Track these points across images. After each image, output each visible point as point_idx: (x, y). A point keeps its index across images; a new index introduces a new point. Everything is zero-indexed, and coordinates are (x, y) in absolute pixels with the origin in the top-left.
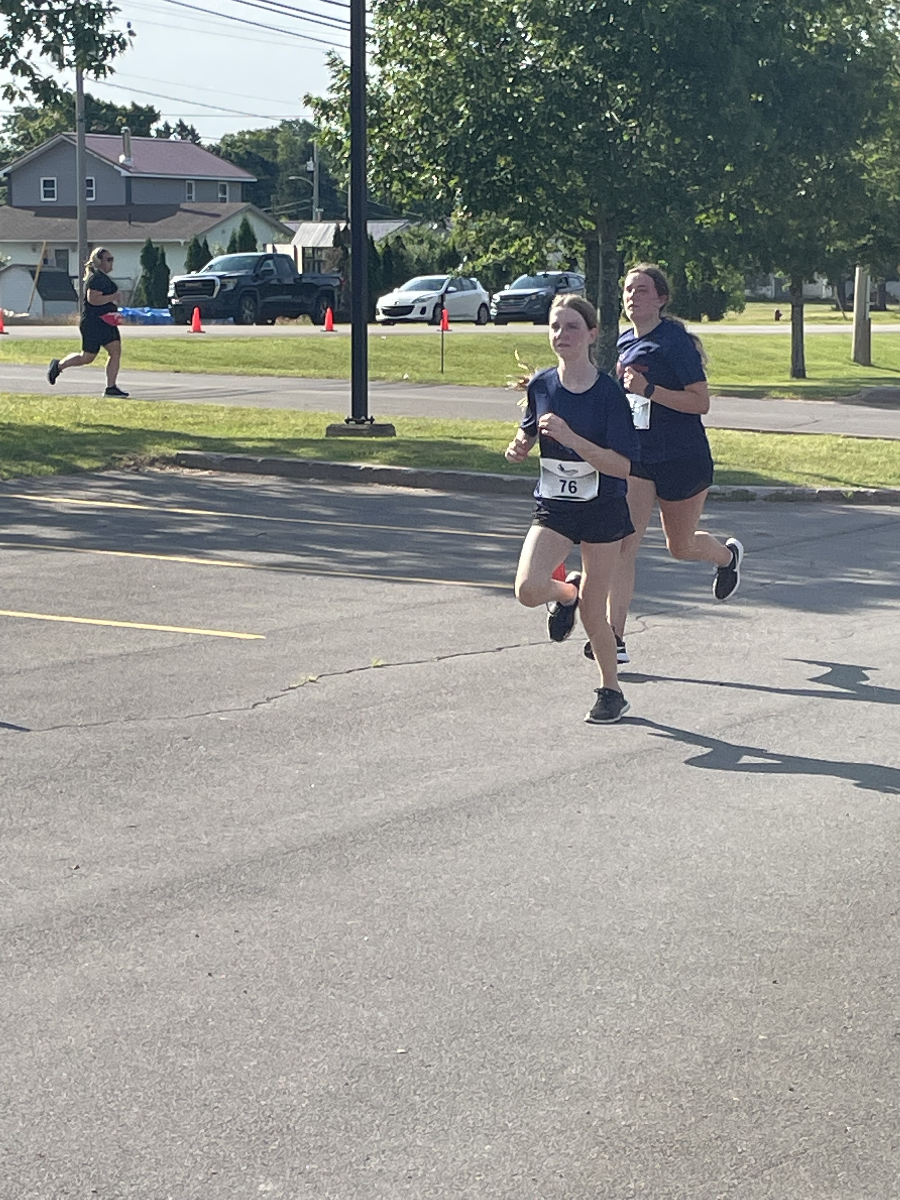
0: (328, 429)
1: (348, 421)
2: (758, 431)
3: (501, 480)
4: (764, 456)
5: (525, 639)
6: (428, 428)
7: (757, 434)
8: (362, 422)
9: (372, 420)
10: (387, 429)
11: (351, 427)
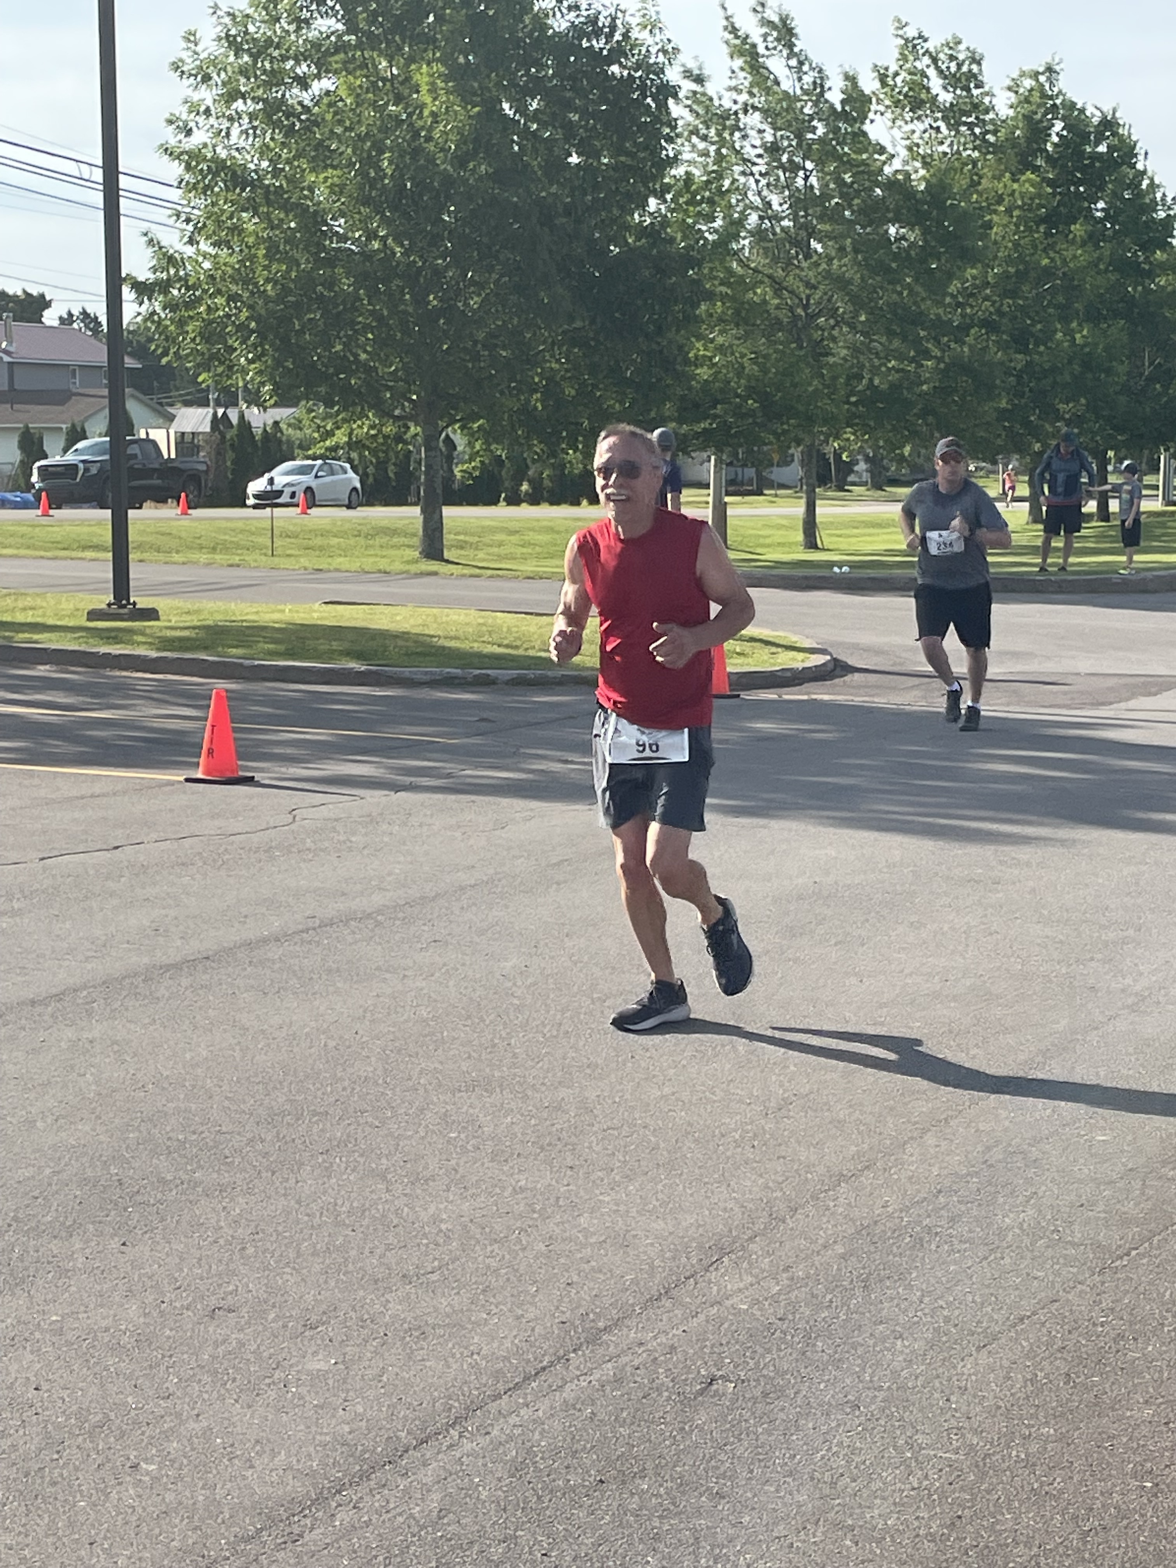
0: (88, 613)
1: (109, 605)
2: (531, 614)
3: (241, 665)
4: (520, 639)
5: (154, 836)
6: (198, 612)
7: (528, 617)
8: (124, 606)
9: (134, 604)
10: (151, 614)
11: (112, 611)
